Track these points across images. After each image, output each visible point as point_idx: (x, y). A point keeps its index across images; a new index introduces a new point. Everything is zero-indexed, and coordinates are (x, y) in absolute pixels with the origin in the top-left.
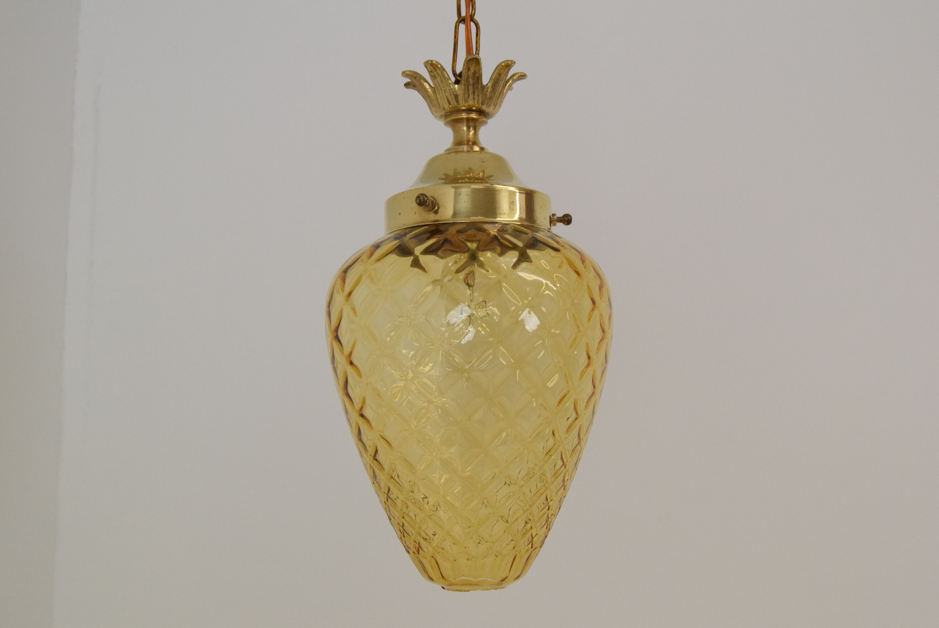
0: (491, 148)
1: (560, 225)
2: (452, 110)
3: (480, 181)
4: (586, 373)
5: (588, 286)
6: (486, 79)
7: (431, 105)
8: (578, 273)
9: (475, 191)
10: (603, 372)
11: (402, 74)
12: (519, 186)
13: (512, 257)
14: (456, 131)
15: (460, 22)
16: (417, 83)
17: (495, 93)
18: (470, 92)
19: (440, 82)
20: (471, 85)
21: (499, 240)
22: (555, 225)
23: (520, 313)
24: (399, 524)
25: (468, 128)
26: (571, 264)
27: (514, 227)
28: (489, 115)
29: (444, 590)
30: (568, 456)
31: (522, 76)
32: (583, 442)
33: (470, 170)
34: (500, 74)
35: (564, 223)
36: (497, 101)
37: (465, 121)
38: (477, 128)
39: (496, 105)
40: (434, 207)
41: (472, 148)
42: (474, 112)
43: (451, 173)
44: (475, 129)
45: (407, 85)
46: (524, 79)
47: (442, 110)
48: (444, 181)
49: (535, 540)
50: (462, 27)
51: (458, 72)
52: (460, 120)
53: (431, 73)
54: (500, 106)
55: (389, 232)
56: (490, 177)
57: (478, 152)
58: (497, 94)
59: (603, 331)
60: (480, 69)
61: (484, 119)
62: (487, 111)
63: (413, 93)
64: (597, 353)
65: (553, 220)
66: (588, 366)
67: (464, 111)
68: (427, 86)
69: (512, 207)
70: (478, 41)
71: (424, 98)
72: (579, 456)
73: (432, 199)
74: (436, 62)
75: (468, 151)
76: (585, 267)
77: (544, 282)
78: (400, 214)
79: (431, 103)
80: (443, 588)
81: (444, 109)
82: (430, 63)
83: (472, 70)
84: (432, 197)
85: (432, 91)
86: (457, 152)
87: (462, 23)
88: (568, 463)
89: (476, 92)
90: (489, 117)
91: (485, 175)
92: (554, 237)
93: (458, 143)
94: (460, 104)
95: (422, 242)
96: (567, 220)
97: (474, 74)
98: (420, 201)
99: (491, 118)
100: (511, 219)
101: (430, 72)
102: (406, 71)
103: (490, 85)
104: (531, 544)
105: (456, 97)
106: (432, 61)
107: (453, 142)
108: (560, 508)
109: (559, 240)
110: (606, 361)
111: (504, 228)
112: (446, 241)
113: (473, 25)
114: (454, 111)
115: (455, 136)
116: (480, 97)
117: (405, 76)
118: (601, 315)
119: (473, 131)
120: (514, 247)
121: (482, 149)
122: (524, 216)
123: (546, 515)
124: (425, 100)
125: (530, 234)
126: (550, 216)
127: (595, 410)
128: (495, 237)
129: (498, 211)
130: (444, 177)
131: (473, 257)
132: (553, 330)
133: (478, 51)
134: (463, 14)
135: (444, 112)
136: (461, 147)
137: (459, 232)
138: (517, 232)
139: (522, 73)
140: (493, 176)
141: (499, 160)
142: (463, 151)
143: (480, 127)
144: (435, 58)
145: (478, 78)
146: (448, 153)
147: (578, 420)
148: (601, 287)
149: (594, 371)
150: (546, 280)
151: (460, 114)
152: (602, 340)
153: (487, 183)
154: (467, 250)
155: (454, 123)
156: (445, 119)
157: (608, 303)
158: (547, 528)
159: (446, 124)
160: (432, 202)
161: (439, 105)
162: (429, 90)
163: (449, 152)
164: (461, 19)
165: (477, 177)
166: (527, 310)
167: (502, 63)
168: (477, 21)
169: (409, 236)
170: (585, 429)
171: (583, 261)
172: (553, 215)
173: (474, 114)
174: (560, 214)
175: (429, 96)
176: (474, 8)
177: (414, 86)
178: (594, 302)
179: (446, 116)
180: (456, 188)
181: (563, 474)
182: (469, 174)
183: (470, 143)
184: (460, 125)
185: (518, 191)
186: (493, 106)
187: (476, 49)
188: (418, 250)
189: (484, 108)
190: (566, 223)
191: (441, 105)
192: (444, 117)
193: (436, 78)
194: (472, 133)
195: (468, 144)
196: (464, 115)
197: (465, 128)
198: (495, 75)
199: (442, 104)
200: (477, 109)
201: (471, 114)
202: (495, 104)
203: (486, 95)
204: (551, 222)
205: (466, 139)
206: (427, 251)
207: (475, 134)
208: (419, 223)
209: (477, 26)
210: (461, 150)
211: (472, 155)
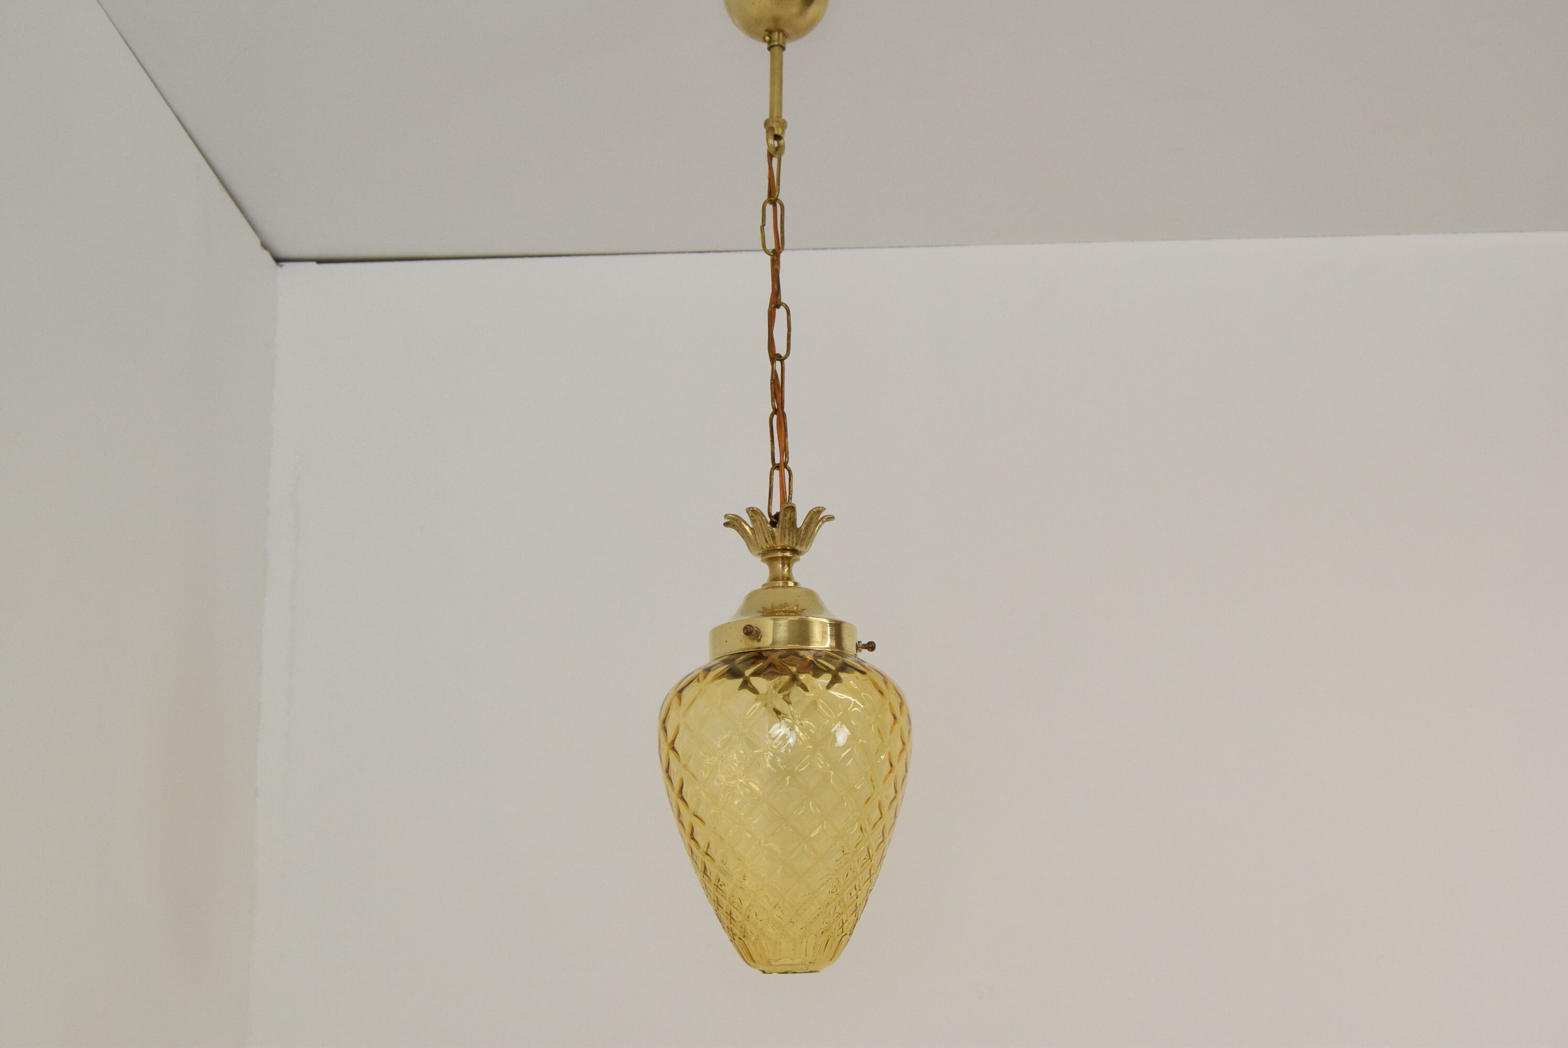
0: (803, 584)
1: (865, 651)
2: (769, 549)
3: (794, 614)
4: (889, 777)
5: (890, 704)
6: (799, 524)
7: (750, 544)
8: (881, 693)
9: (791, 622)
10: (903, 780)
11: (725, 518)
12: (830, 618)
13: (826, 679)
14: (772, 568)
15: (775, 468)
16: (737, 524)
17: (807, 535)
18: (786, 535)
19: (759, 525)
20: (787, 528)
21: (815, 664)
22: (860, 651)
23: (833, 725)
24: (727, 913)
25: (783, 565)
26: (875, 685)
27: (826, 653)
28: (801, 553)
29: (765, 974)
30: (874, 851)
31: (831, 518)
32: (886, 841)
33: (786, 604)
34: (812, 519)
35: (869, 650)
36: (809, 539)
37: (780, 559)
39: (807, 544)
40: (758, 637)
41: (787, 583)
42: (789, 551)
43: (769, 607)
44: (789, 566)
45: (726, 524)
47: (760, 549)
48: (762, 614)
49: (845, 925)
50: (777, 473)
51: (773, 513)
52: (776, 558)
54: (811, 543)
55: (715, 658)
56: (803, 610)
57: (792, 587)
58: (809, 535)
59: (904, 743)
60: (795, 515)
61: (797, 556)
62: (800, 550)
63: (732, 532)
64: (898, 762)
65: (859, 647)
66: (890, 772)
67: (779, 550)
68: (747, 528)
69: (824, 636)
70: (791, 486)
71: (743, 537)
72: (883, 853)
73: (756, 629)
74: (757, 508)
75: (783, 587)
76: (888, 688)
77: (853, 700)
78: (726, 641)
79: (751, 543)
80: (764, 972)
81: (762, 548)
82: (749, 508)
83: (788, 515)
84: (756, 627)
85: (752, 532)
86: (774, 587)
87: (776, 470)
88: (873, 857)
89: (791, 534)
91: (799, 609)
92: (860, 662)
93: (774, 579)
94: (777, 544)
95: (749, 667)
96: (871, 646)
97: (790, 519)
98: (747, 631)
99: (803, 555)
100: (823, 647)
101: (751, 517)
102: (727, 514)
103: (803, 528)
104: (841, 930)
105: (774, 538)
106: (753, 508)
107: (769, 578)
108: (867, 900)
109: (865, 664)
110: (906, 771)
111: (818, 654)
112: (771, 665)
113: (786, 471)
114: (771, 550)
115: (771, 572)
116: (795, 538)
118: (901, 729)
119: (788, 568)
120: (829, 670)
121: (796, 584)
122: (834, 644)
123: (855, 903)
124: (744, 539)
125: (841, 659)
126: (856, 644)
127: (897, 813)
128: (812, 662)
129: (811, 640)
130: (762, 610)
131: (794, 679)
132: (860, 741)
134: (777, 461)
135: (762, 550)
136: (778, 582)
137: (780, 657)
138: (828, 657)
139: (830, 515)
140: (805, 609)
141: (810, 594)
142: (779, 587)
143: (793, 563)
144: (756, 505)
145: (793, 523)
146: (766, 589)
147: (882, 819)
148: (901, 705)
149: (896, 777)
150: (854, 699)
151: (776, 552)
152: (902, 751)
153: (800, 615)
154: (789, 672)
155: (771, 561)
156: (762, 556)
157: (907, 719)
158: (855, 916)
159: (763, 561)
160: (757, 631)
161: (758, 545)
162: (749, 531)
163: (766, 587)
164: (775, 466)
165: (791, 610)
166: (838, 724)
167: (814, 509)
168: (790, 467)
169: (738, 661)
170: (887, 829)
171: (886, 682)
172: (859, 642)
173: (788, 553)
174: (865, 642)
175: (748, 537)
176: (787, 456)
177: (733, 526)
178: (895, 718)
179: (763, 554)
180: (774, 620)
181: (869, 866)
182: (785, 608)
183: (785, 579)
184: (776, 562)
185: (829, 622)
186: (805, 544)
187: (789, 494)
188: (748, 673)
189: (797, 548)
190: (871, 649)
191: (760, 546)
192: (761, 554)
193: (755, 520)
194: (786, 570)
195: (783, 579)
196: (780, 554)
197: (781, 566)
198: (807, 519)
200: (792, 548)
201: (786, 552)
203: (800, 536)
204: (857, 649)
205: (781, 576)
206: (755, 674)
207: (789, 571)
208: (745, 650)
209: (790, 472)
210: (777, 585)
211: (787, 590)
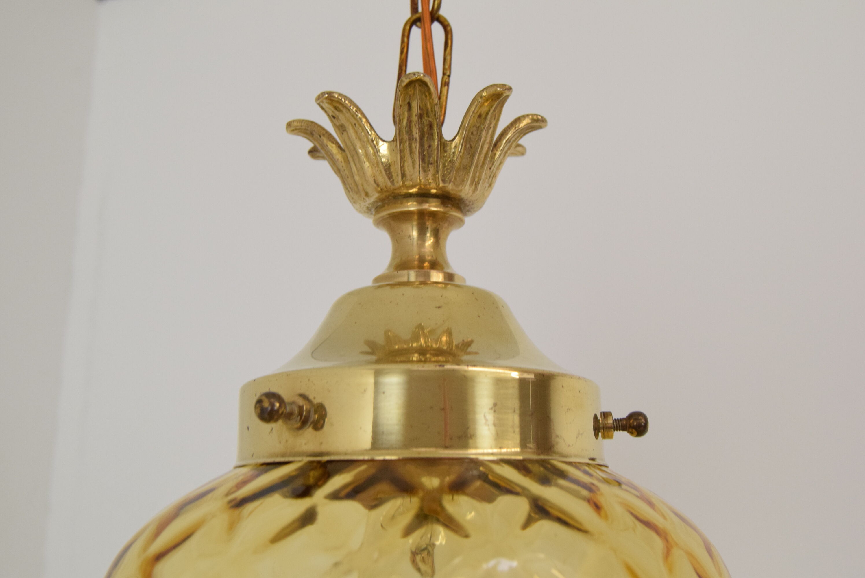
14: (397, 240)
15: (413, 24)
17: (473, 157)
20: (416, 140)
25: (422, 232)
28: (466, 205)
31: (540, 123)
34: (480, 117)
35: (629, 434)
36: (481, 173)
37: (416, 217)
38: (442, 235)
39: (478, 183)
41: (428, 276)
42: (434, 200)
44: (436, 234)
45: (312, 154)
46: (540, 127)
47: (365, 197)
50: (416, 33)
52: (406, 216)
53: (335, 120)
54: (490, 185)
57: (440, 285)
58: (478, 158)
61: (456, 214)
67: (409, 197)
68: (334, 150)
70: (448, 58)
74: (340, 95)
75: (419, 284)
79: (345, 184)
82: (326, 98)
83: (416, 109)
85: (342, 158)
86: (396, 284)
87: (417, 26)
89: (429, 155)
90: (467, 208)
93: (400, 264)
94: (397, 182)
97: (421, 115)
101: (332, 117)
102: (294, 121)
103: (459, 140)
106: (331, 94)
107: (391, 262)
113: (437, 29)
114: (387, 197)
115: (396, 251)
117: (293, 131)
119: (432, 240)
121: (450, 277)
126: (595, 417)
133: (446, 77)
136: (405, 272)
139: (537, 115)
142: (408, 284)
143: (447, 229)
146: (379, 287)
151: (402, 203)
155: (393, 223)
156: (375, 215)
160: (306, 407)
161: (357, 185)
164: (416, 18)
167: (483, 91)
168: (446, 21)
173: (434, 204)
183: (426, 264)
184: (406, 226)
186: (471, 184)
189: (450, 187)
190: (635, 433)
191: (361, 188)
192: (373, 209)
193: (346, 131)
194: (430, 242)
195: (421, 267)
196: (412, 206)
197: (415, 234)
198: (470, 119)
199: (362, 185)
200: (440, 192)
201: (427, 202)
202: (476, 180)
203: (453, 161)
205: (417, 257)
207: (436, 246)
209: (446, 26)
210: (405, 279)
211: (425, 291)
